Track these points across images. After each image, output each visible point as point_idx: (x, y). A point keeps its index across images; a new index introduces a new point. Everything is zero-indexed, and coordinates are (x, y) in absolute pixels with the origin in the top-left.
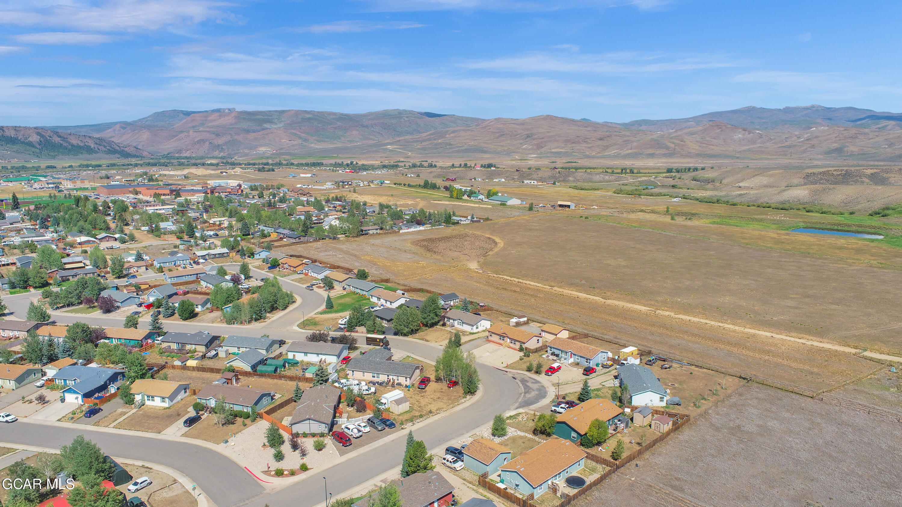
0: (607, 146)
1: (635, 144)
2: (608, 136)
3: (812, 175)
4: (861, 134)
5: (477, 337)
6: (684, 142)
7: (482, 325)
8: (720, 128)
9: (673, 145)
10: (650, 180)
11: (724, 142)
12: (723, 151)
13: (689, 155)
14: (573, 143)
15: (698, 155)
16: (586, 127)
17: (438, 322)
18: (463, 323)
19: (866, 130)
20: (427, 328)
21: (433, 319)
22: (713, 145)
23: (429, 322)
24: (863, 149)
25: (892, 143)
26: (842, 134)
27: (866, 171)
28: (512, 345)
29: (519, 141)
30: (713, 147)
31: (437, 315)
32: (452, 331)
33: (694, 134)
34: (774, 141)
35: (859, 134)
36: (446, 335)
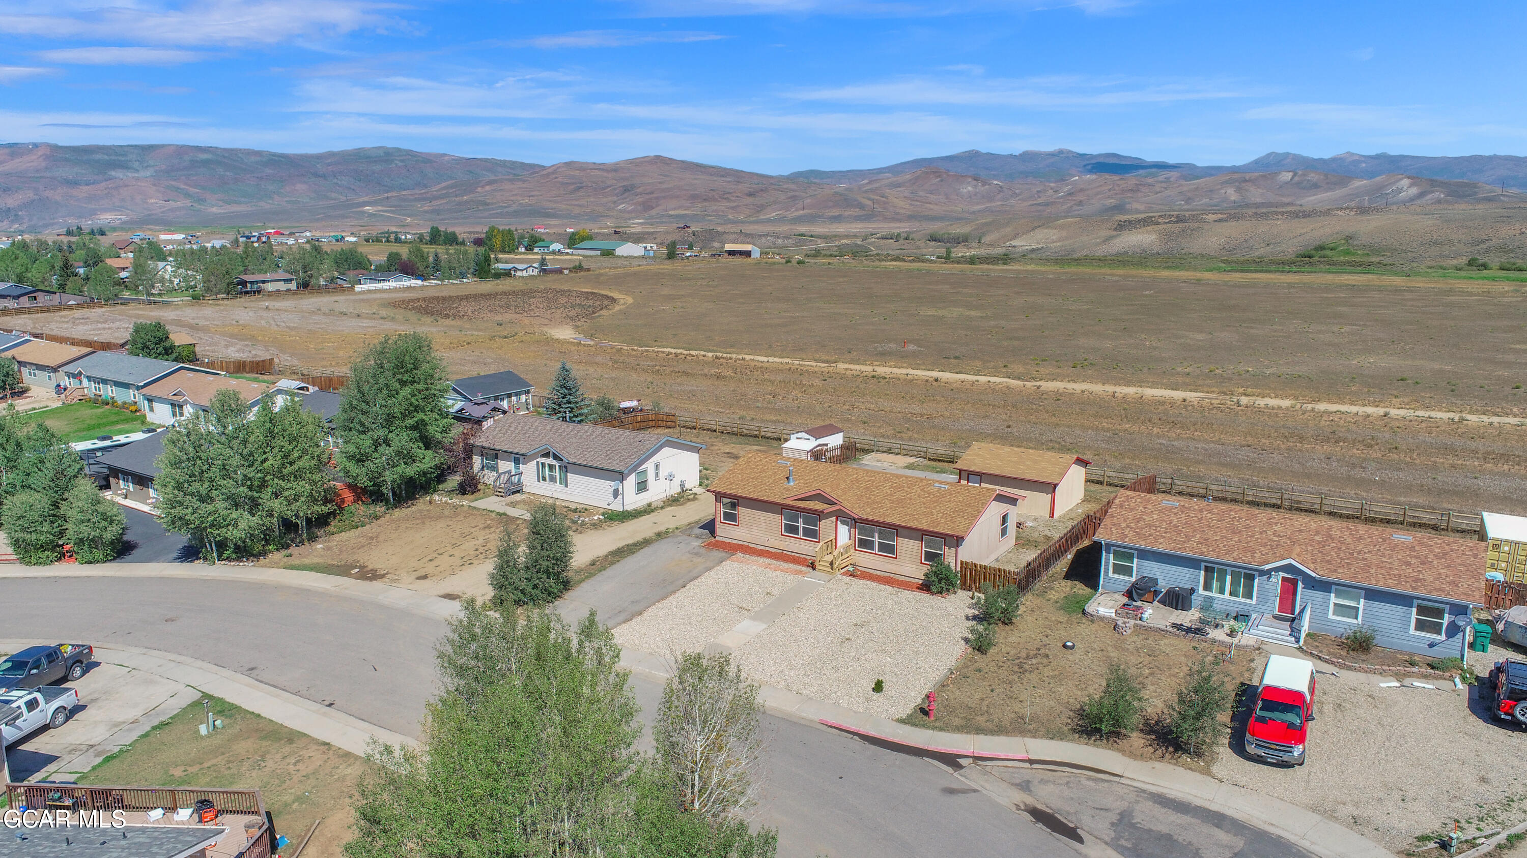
0: (762, 205)
1: (809, 201)
2: (762, 190)
3: (1127, 223)
4: (1144, 185)
5: (649, 533)
6: (886, 198)
7: (663, 473)
8: (939, 176)
9: (869, 203)
10: (856, 244)
11: (947, 198)
12: (947, 211)
13: (896, 219)
14: (705, 200)
15: (911, 218)
16: (723, 176)
17: (441, 475)
18: (565, 469)
19: (1150, 181)
20: (380, 508)
21: (408, 457)
22: (930, 203)
23: (389, 477)
24: (1151, 207)
25: (1190, 198)
26: (1118, 185)
27: (1207, 217)
28: (868, 560)
29: (610, 199)
30: (931, 206)
31: (428, 442)
32: (512, 512)
33: (899, 185)
34: (1020, 197)
35: (1140, 185)
36: (481, 536)
